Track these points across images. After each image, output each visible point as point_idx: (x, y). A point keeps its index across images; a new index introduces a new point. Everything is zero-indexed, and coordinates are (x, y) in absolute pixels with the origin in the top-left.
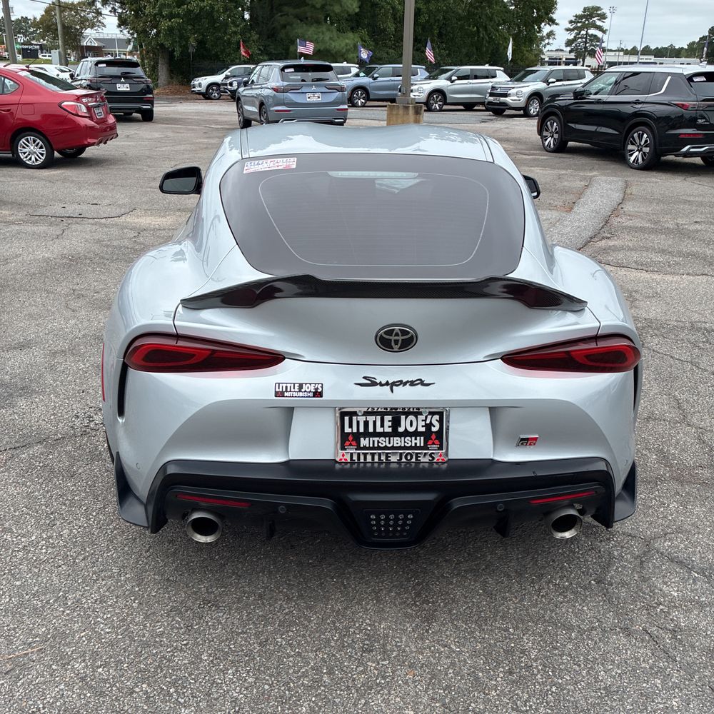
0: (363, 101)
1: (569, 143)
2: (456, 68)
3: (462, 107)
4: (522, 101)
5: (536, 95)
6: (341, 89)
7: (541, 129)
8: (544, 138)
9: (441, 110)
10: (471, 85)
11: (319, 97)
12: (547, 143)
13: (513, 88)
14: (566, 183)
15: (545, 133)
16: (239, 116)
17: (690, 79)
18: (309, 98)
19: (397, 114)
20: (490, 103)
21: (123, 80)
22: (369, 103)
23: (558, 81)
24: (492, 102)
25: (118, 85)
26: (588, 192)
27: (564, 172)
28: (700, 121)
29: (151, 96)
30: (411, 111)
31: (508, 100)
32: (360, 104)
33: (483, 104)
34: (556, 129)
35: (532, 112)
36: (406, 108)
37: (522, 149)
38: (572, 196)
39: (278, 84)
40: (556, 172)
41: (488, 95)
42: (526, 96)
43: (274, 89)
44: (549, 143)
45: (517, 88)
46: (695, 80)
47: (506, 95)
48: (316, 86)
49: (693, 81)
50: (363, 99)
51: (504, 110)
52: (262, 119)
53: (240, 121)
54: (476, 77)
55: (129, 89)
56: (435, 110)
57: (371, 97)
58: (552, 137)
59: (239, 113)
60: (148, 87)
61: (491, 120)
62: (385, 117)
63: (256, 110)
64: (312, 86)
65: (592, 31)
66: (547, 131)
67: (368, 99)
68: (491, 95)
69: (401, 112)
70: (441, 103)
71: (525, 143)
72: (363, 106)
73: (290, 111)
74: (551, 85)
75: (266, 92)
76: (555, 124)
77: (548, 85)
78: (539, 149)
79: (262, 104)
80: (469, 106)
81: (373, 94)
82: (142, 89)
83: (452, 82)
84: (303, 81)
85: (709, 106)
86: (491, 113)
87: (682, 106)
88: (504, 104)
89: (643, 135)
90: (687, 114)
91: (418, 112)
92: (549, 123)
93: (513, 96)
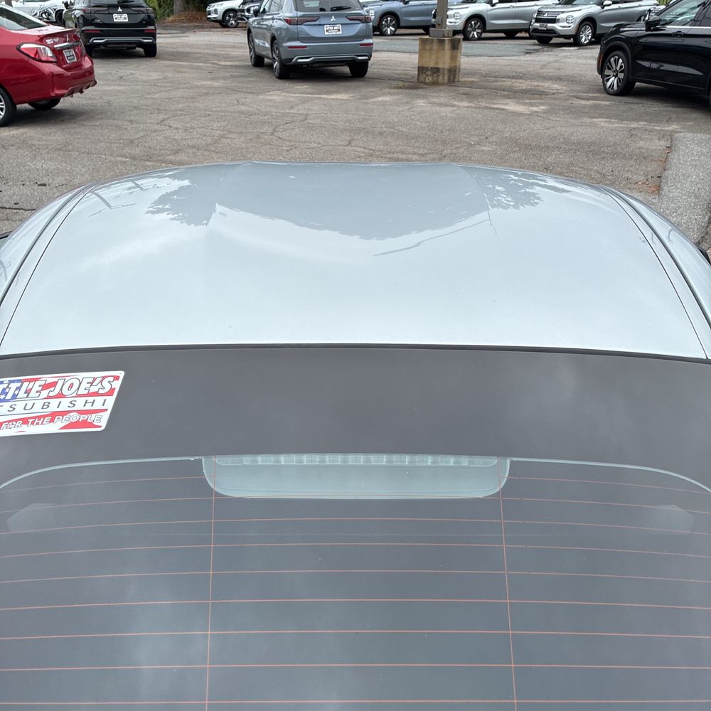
0: (393, 29)
1: (637, 83)
3: (502, 35)
4: (572, 28)
5: (589, 21)
6: (365, 20)
7: (603, 65)
8: (605, 78)
9: (480, 39)
10: (514, 9)
11: (339, 30)
12: (609, 84)
13: (563, 12)
14: (641, 143)
15: (607, 72)
16: (250, 51)
18: (327, 31)
19: (431, 50)
20: (536, 30)
21: (120, 10)
22: (400, 31)
23: (614, 3)
24: (538, 29)
25: (115, 16)
26: (674, 158)
27: (634, 125)
29: (152, 28)
30: (447, 46)
31: (557, 26)
32: (389, 32)
33: (527, 30)
34: (621, 67)
35: (583, 40)
36: (441, 42)
37: (579, 92)
38: (654, 165)
39: (290, 15)
40: (624, 125)
41: (533, 21)
42: (578, 21)
43: (287, 21)
44: (612, 85)
45: (568, 12)
47: (554, 21)
48: (336, 16)
50: (393, 26)
51: (551, 38)
52: (275, 56)
53: (251, 57)
55: (127, 20)
56: (473, 39)
57: (402, 24)
58: (616, 76)
59: (250, 48)
60: (149, 17)
61: (537, 51)
62: (417, 49)
63: (267, 45)
64: (330, 16)
66: (609, 69)
67: (398, 26)
68: (537, 20)
69: (435, 47)
70: (479, 31)
71: (581, 82)
72: (393, 34)
73: (305, 47)
74: (606, 8)
75: (277, 24)
76: (621, 61)
77: (603, 8)
78: (599, 91)
79: (273, 39)
80: (510, 34)
81: (405, 20)
82: (143, 20)
83: (493, 5)
84: (322, 10)
86: (536, 41)
88: (553, 31)
91: (455, 46)
92: (612, 60)
93: (563, 21)
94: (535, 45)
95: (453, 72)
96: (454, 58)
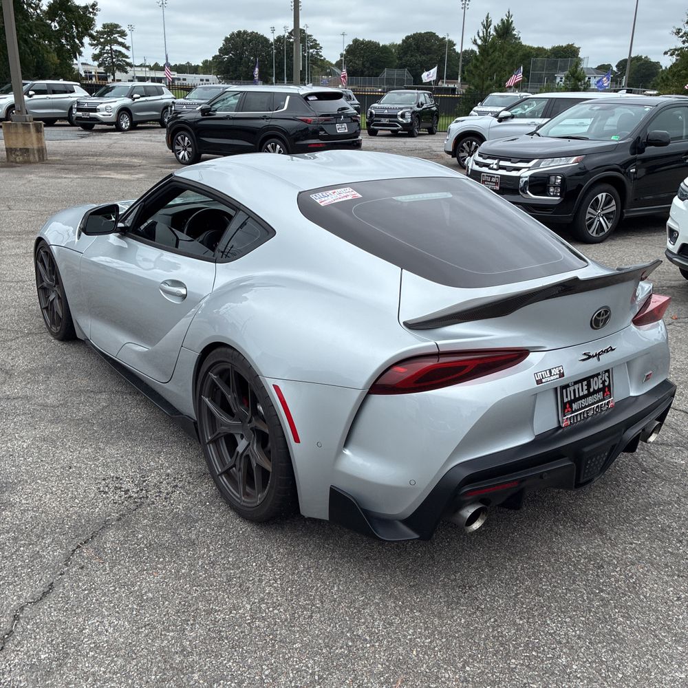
2: (31, 82)
4: (112, 116)
5: (124, 110)
7: (172, 143)
8: (177, 152)
10: (51, 100)
12: (181, 156)
13: (101, 103)
15: (177, 147)
17: (306, 97)
19: (16, 133)
20: (79, 118)
23: (142, 96)
24: (81, 117)
28: (322, 133)
30: (32, 129)
31: (98, 115)
34: (188, 143)
35: (124, 126)
36: (26, 126)
41: (75, 110)
42: (116, 111)
44: (184, 156)
45: (105, 103)
46: (311, 98)
47: (95, 110)
49: (309, 100)
51: (93, 125)
54: (54, 92)
58: (185, 150)
61: (87, 135)
62: (3, 136)
65: (115, 47)
66: (178, 145)
68: (79, 110)
69: (21, 130)
74: (136, 100)
76: (187, 138)
77: (134, 100)
78: (173, 162)
80: (48, 122)
83: (31, 96)
85: (326, 120)
86: (80, 127)
87: (306, 121)
88: (96, 120)
89: (276, 146)
90: (311, 127)
91: (38, 130)
92: (179, 138)
93: (103, 111)
94: (80, 131)
95: (42, 151)
96: (40, 140)
